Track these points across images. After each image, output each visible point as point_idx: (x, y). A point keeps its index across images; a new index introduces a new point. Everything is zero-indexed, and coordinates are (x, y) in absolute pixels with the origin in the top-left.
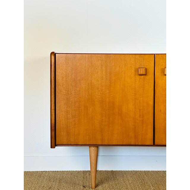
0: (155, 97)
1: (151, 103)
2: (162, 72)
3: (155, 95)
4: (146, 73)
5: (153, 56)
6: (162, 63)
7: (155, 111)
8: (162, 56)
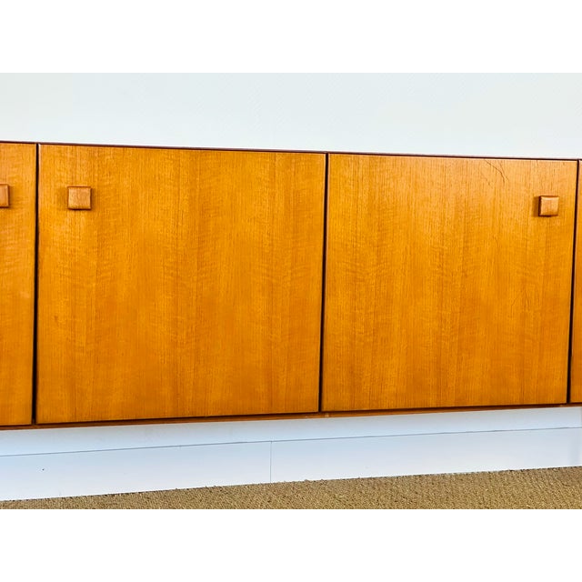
0: (40, 275)
1: (28, 295)
2: (59, 200)
3: (40, 271)
4: (9, 201)
5: (31, 149)
6: (60, 171)
7: (40, 319)
8: (60, 152)
